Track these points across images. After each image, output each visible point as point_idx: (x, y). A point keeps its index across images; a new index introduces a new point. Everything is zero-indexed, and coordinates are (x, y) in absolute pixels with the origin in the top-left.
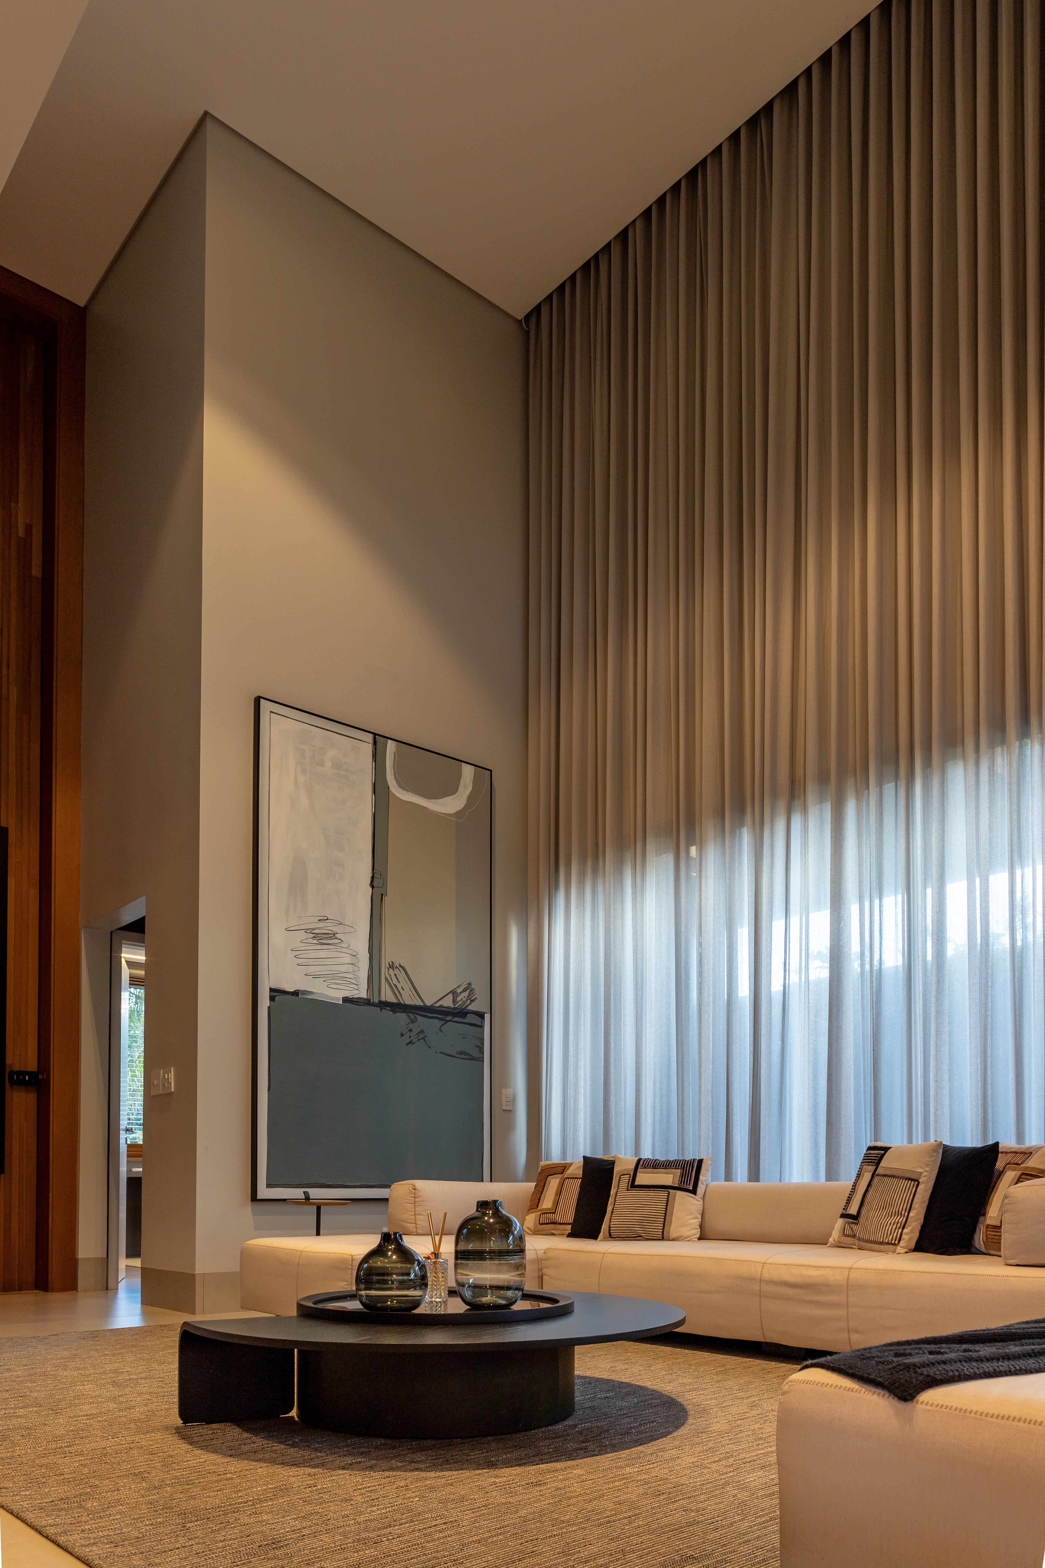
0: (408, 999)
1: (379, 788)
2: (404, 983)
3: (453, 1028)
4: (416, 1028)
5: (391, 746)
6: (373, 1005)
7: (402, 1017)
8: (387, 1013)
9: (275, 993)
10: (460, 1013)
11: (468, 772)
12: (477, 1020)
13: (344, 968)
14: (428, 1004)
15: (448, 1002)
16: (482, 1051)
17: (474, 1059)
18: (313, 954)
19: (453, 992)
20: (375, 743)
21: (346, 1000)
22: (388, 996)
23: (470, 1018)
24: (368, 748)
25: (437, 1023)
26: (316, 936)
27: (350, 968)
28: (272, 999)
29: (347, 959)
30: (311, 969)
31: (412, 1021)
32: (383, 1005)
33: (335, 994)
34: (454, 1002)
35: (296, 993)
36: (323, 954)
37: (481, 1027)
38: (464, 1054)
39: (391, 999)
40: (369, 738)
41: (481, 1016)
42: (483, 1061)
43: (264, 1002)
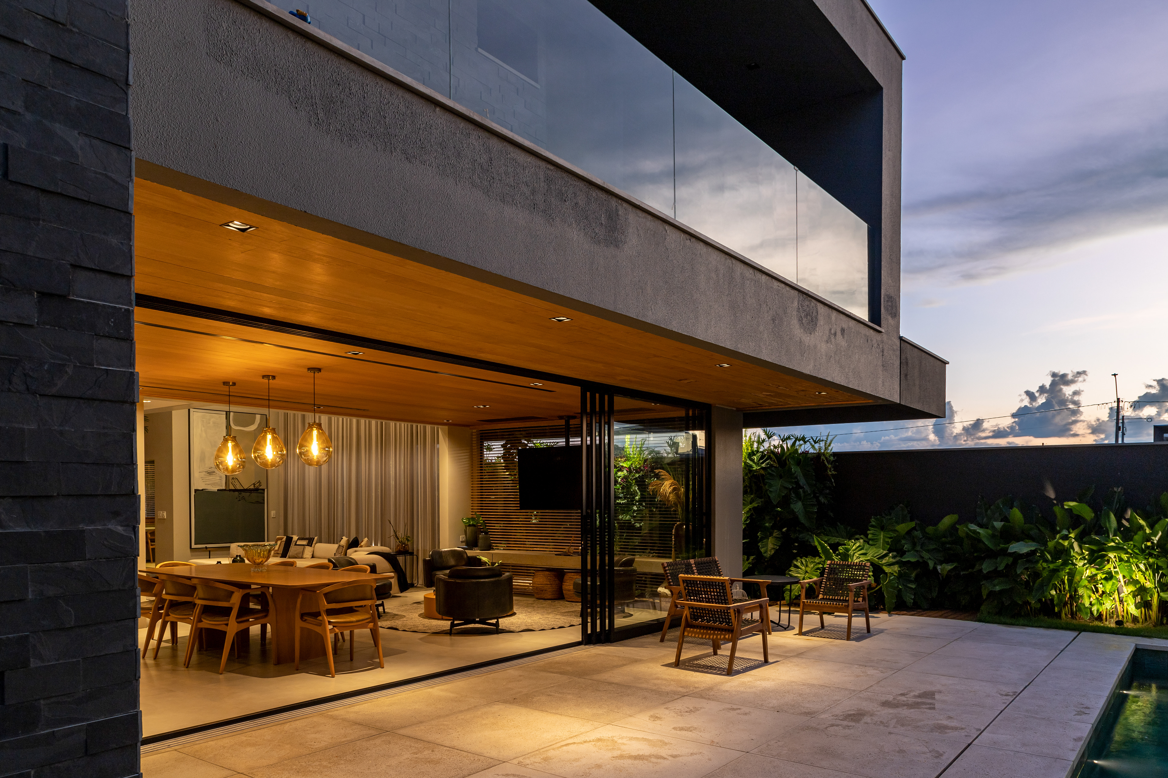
0: (239, 487)
1: (228, 427)
2: (237, 483)
3: (254, 495)
4: (241, 496)
5: (232, 414)
6: (227, 490)
7: (237, 493)
8: (232, 493)
9: (196, 491)
10: (256, 490)
11: (258, 417)
12: (262, 491)
13: (217, 481)
14: (245, 488)
15: (252, 487)
16: (264, 501)
17: (261, 503)
18: (208, 478)
19: (254, 484)
20: (226, 414)
21: (218, 490)
22: (232, 487)
23: (260, 491)
24: (225, 416)
25: (248, 494)
26: (208, 473)
27: (219, 481)
28: (195, 492)
29: (218, 478)
30: (207, 483)
31: (240, 494)
32: (230, 490)
33: (215, 489)
34: (254, 487)
35: (202, 490)
36: (211, 478)
37: (264, 493)
38: (258, 502)
39: (233, 488)
40: (225, 413)
41: (264, 490)
42: (264, 503)
43: (193, 493)
